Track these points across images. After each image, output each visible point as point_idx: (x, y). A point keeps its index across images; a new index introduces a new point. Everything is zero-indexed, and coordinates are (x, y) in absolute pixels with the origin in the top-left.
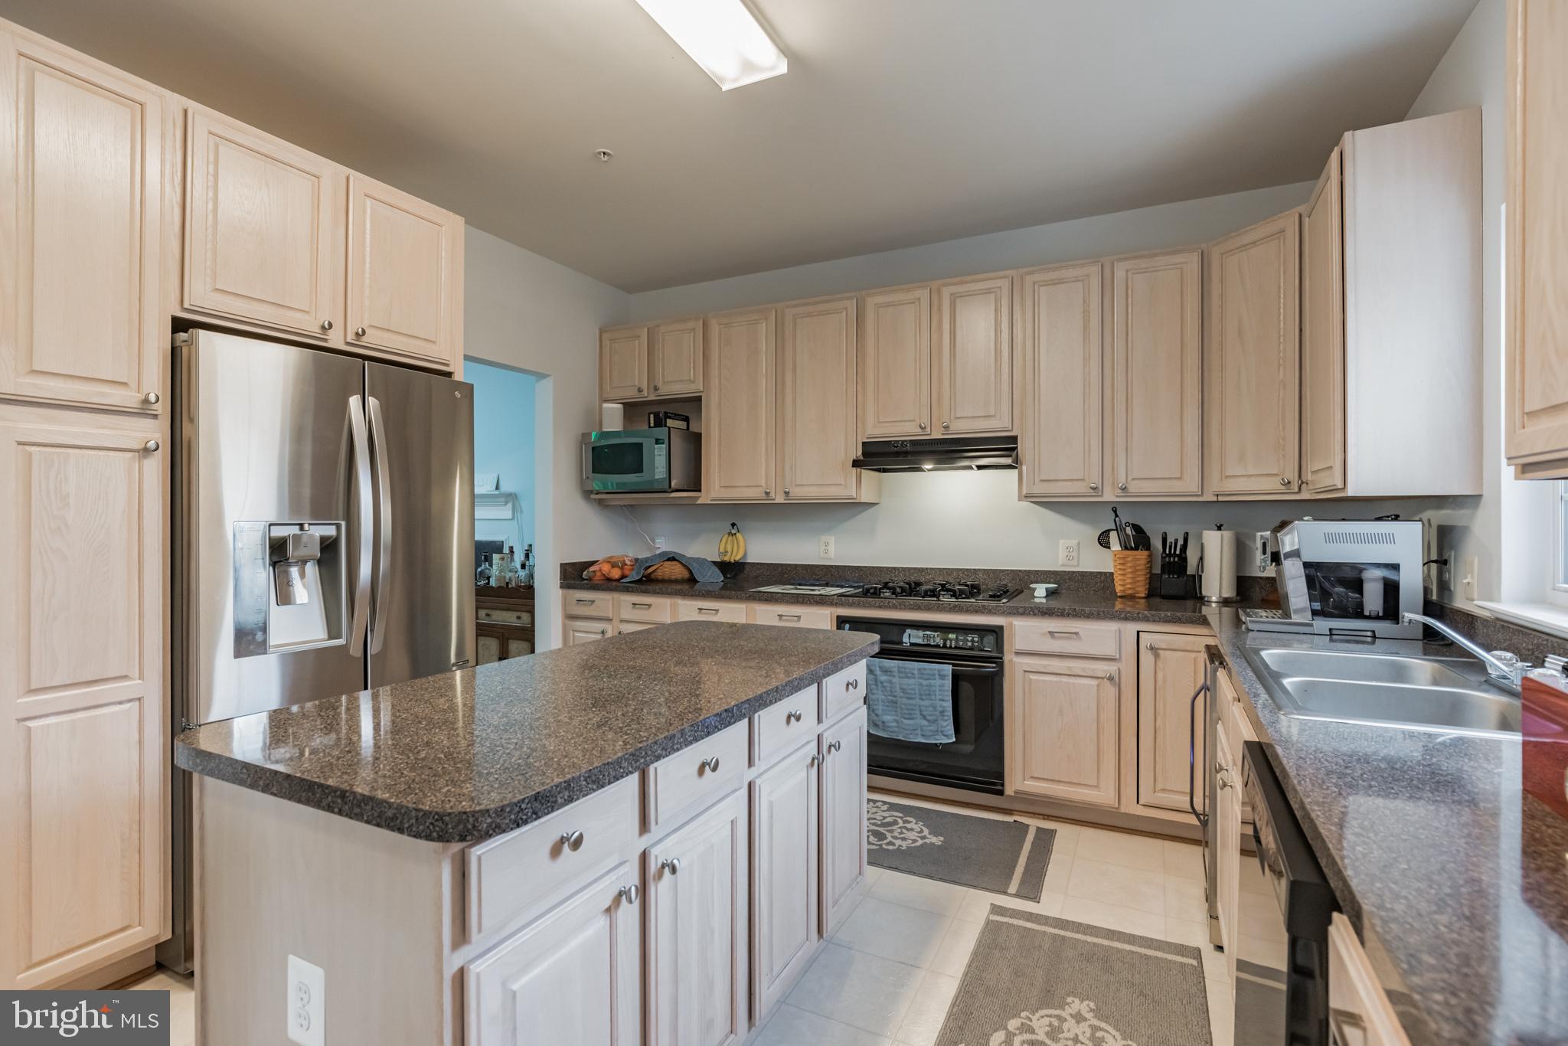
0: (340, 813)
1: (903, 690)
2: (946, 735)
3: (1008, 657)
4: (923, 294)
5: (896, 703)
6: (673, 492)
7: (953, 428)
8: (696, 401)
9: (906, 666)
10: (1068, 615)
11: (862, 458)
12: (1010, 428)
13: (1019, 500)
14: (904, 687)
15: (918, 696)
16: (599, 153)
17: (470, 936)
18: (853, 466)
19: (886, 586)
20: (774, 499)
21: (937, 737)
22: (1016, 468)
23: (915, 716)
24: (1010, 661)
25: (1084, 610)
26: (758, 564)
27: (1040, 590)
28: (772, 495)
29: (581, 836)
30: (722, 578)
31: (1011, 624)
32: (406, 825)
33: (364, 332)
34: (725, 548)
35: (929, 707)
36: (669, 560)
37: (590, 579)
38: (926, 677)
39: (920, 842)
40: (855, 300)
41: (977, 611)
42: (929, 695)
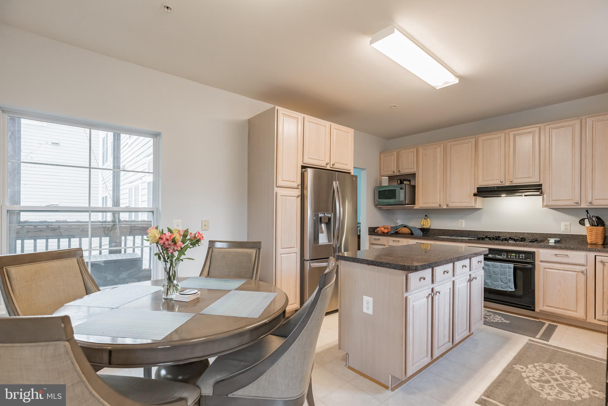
0: (381, 266)
1: (494, 272)
2: (511, 288)
3: (537, 263)
4: (502, 135)
5: (491, 276)
6: (406, 205)
7: (514, 182)
8: (414, 175)
9: (495, 264)
10: (563, 249)
11: (477, 193)
12: (539, 181)
13: (543, 207)
14: (494, 271)
15: (500, 274)
16: (392, 106)
17: (408, 290)
18: (474, 196)
19: (486, 237)
20: (442, 207)
21: (507, 289)
22: (542, 195)
23: (498, 281)
24: (538, 264)
25: (571, 247)
26: (435, 229)
27: (552, 241)
28: (442, 206)
29: (425, 278)
30: (422, 234)
31: (538, 251)
32: (397, 268)
33: (334, 164)
34: (423, 223)
35: (504, 278)
36: (404, 227)
37: (377, 232)
38: (503, 268)
39: (501, 321)
40: (474, 138)
41: (524, 246)
42: (504, 274)
